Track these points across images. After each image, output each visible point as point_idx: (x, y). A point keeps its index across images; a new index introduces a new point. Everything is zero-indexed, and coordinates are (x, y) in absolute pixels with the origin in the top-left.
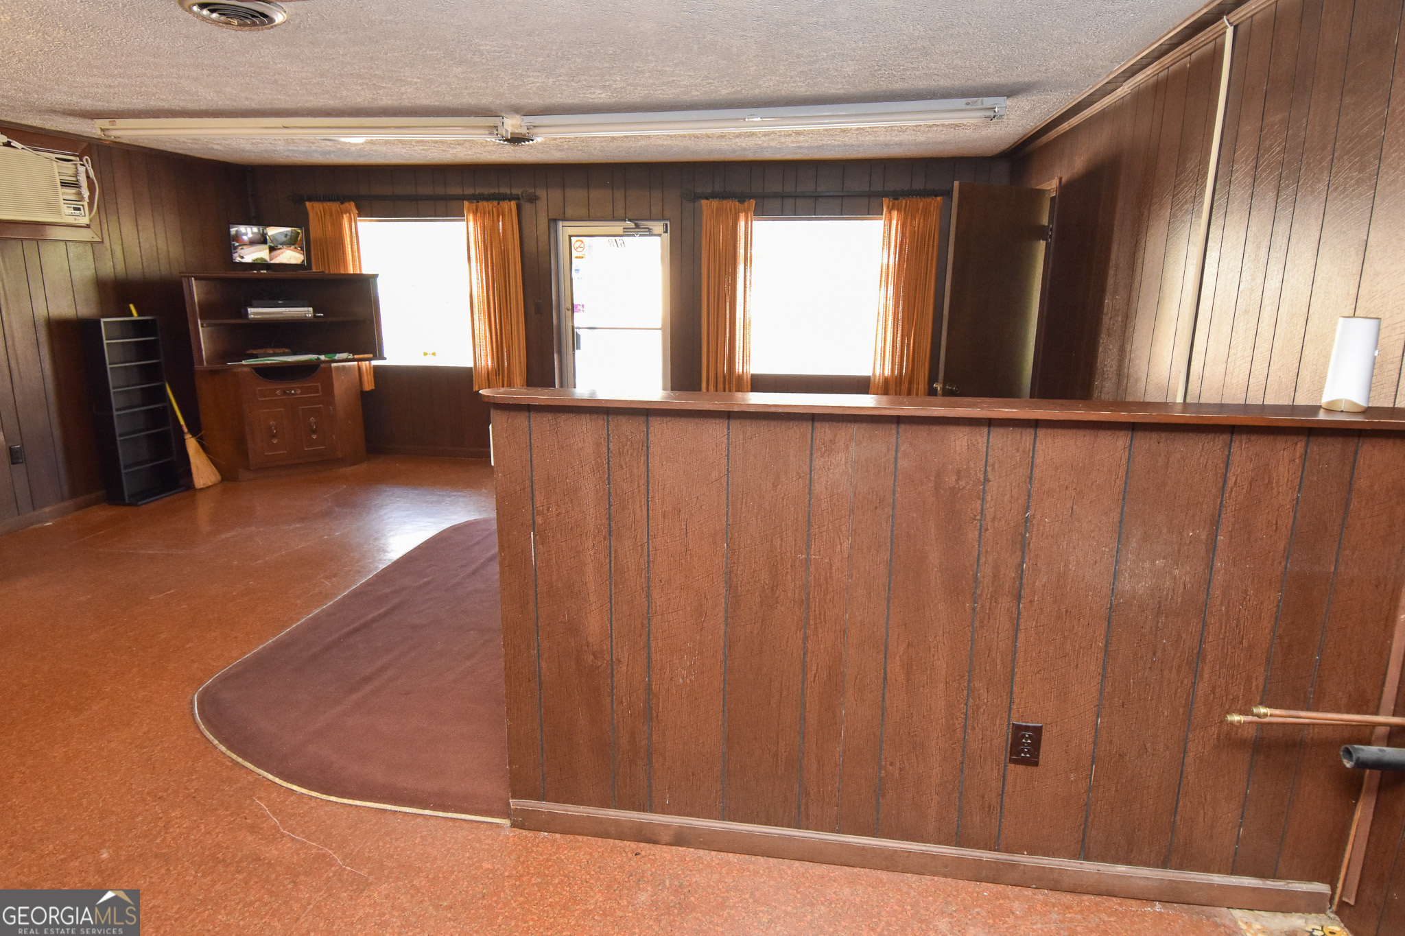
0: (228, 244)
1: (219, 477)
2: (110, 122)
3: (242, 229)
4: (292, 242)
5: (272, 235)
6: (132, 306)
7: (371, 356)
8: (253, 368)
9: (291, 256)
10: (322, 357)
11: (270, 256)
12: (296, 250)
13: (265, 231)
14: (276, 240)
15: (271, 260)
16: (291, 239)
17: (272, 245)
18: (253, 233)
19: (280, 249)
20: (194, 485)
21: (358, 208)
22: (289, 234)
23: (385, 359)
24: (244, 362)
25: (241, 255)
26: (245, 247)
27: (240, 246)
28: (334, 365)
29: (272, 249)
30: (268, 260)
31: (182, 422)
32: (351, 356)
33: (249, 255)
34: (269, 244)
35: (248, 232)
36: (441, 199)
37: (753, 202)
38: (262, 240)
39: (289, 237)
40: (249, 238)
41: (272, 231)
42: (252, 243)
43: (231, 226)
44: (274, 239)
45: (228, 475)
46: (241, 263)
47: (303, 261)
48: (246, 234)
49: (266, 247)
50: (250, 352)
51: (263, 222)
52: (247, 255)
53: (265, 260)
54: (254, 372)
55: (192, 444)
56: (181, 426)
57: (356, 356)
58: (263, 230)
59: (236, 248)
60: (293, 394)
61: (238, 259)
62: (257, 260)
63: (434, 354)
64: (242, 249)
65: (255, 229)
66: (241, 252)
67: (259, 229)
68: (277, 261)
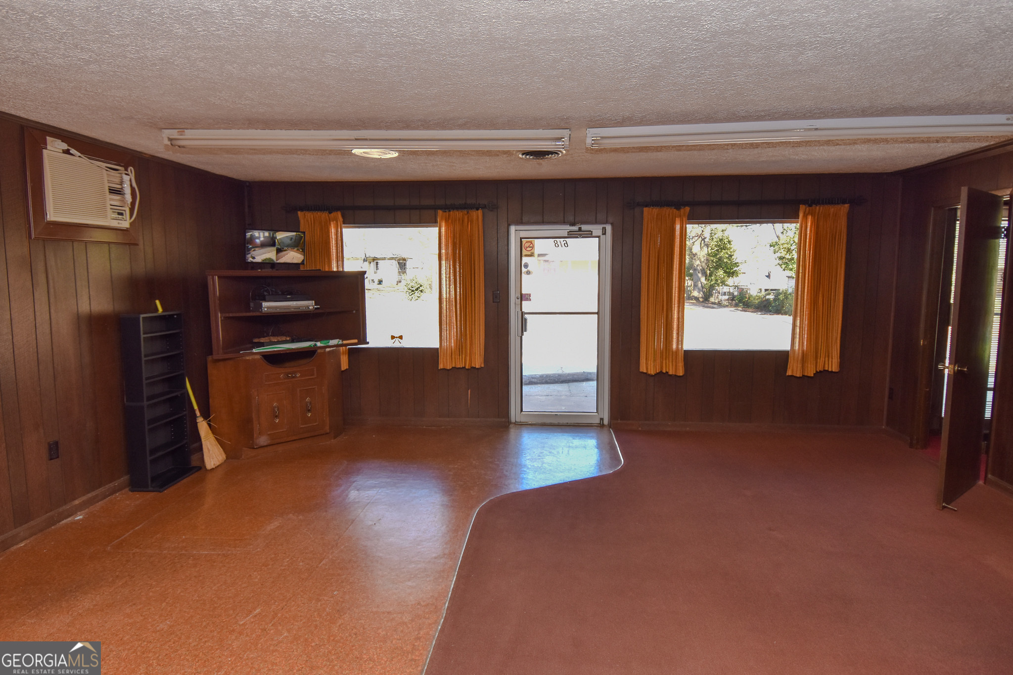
0: (243, 246)
1: (224, 456)
2: (178, 132)
3: (256, 233)
4: (297, 244)
5: (280, 239)
6: (158, 302)
7: (356, 341)
8: (263, 356)
9: (293, 256)
10: (319, 344)
11: (276, 257)
12: (298, 251)
13: (275, 236)
14: (283, 243)
15: (277, 260)
16: (295, 242)
17: (279, 247)
18: (264, 237)
19: (285, 250)
20: (205, 467)
21: (343, 216)
22: (294, 238)
23: (368, 343)
24: (254, 351)
25: (253, 256)
26: (256, 249)
27: (252, 248)
28: (328, 350)
29: (279, 251)
30: (275, 260)
31: (196, 407)
32: (340, 342)
33: (260, 256)
34: (277, 246)
35: (260, 236)
36: (416, 209)
37: (688, 209)
38: (271, 243)
39: (293, 240)
40: (261, 241)
41: (280, 236)
42: (263, 245)
43: (247, 230)
44: (281, 242)
45: (231, 453)
46: (252, 263)
47: (303, 260)
48: (259, 238)
49: (275, 249)
50: (256, 340)
51: (274, 228)
52: (257, 256)
53: (273, 260)
54: (263, 359)
55: (203, 426)
56: (194, 411)
57: (345, 342)
58: (273, 234)
59: (249, 250)
60: (294, 377)
61: (250, 260)
62: (265, 260)
63: (401, 337)
64: (254, 250)
65: (267, 234)
66: (253, 253)
67: (270, 234)
68: (282, 261)
